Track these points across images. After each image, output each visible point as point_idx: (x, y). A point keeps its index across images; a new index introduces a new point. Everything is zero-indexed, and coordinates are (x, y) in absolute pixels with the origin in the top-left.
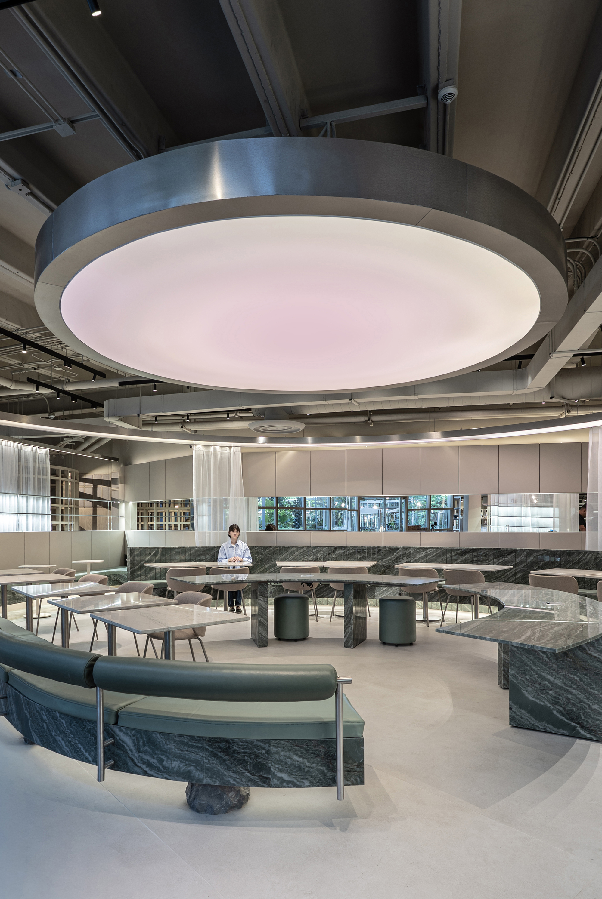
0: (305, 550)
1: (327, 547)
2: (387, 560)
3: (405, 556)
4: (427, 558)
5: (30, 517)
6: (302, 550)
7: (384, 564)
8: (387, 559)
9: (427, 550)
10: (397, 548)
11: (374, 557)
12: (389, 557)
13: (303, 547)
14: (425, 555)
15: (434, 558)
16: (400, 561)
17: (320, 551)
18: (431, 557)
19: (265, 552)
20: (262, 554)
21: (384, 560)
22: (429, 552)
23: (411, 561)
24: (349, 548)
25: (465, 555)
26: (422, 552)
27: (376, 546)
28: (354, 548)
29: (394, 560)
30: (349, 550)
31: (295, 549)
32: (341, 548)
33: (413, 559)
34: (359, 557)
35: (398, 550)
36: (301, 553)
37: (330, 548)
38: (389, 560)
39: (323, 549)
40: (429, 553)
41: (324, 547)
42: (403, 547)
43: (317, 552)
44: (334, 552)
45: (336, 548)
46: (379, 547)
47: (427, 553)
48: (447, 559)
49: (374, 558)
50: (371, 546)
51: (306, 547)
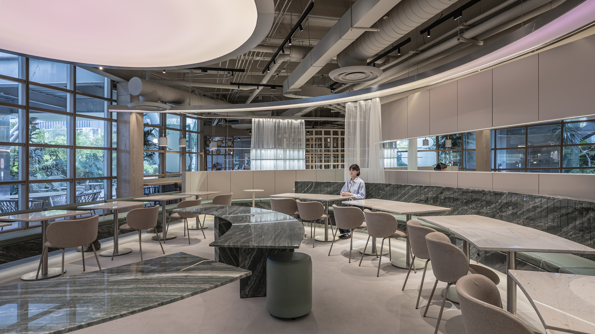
0: (418, 189)
1: (436, 187)
2: (491, 208)
3: (510, 206)
4: (536, 212)
5: (288, 161)
6: (415, 190)
7: (488, 212)
8: (492, 206)
9: (536, 200)
10: (501, 194)
11: (479, 202)
12: (494, 205)
13: (416, 186)
14: (533, 207)
15: (544, 212)
16: (505, 211)
17: (430, 191)
18: (541, 211)
19: (387, 189)
20: (384, 191)
21: (488, 208)
22: (539, 202)
23: (517, 212)
24: (455, 190)
25: (587, 213)
26: (530, 203)
27: (480, 189)
28: (460, 189)
29: (499, 209)
30: (455, 192)
31: (410, 187)
32: (448, 189)
33: (520, 210)
34: (465, 201)
35: (503, 197)
36: (415, 192)
37: (438, 189)
38: (493, 208)
39: (433, 189)
40: (538, 204)
41: (434, 187)
42: (509, 193)
43: (428, 191)
44: (441, 193)
45: (444, 189)
46: (483, 191)
47: (536, 204)
48: (561, 216)
49: (478, 204)
50: (476, 189)
51: (418, 186)
